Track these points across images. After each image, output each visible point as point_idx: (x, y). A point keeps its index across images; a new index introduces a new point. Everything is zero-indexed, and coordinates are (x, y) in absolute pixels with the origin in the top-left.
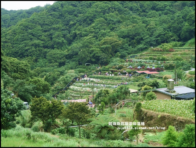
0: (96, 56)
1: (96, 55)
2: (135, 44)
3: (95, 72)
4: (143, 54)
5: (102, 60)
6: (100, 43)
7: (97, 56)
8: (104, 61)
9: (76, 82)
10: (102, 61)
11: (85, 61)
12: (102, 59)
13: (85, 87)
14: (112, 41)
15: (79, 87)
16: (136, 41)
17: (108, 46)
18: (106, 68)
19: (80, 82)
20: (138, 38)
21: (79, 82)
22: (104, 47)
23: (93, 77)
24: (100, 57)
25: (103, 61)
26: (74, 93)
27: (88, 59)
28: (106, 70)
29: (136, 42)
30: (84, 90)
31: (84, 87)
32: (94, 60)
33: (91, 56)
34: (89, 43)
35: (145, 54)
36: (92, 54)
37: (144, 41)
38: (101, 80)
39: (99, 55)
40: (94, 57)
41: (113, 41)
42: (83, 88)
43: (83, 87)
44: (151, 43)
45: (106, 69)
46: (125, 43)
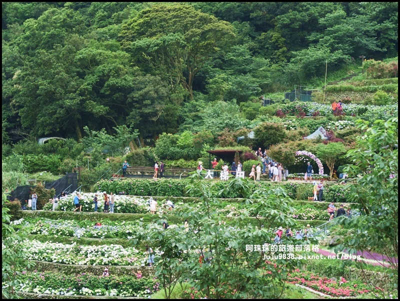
0: (114, 85)
1: (112, 81)
2: (277, 48)
3: (126, 164)
4: (344, 84)
5: (146, 106)
6: (119, 31)
7: (115, 89)
8: (155, 114)
9: (23, 215)
10: (147, 111)
11: (55, 113)
12: (148, 102)
13: (97, 244)
14: (186, 17)
15: (55, 241)
16: (283, 36)
17: (170, 37)
18: (180, 143)
19: (52, 217)
20: (293, 21)
21: (43, 215)
22: (148, 46)
23: (122, 188)
24: (136, 95)
25: (148, 115)
26: (31, 279)
27: (68, 102)
28: (185, 151)
29: (283, 39)
30: (92, 262)
31: (89, 243)
32: (99, 109)
33: (82, 87)
34: (63, 27)
35: (355, 88)
36: (91, 79)
37: (328, 35)
38: (174, 201)
39: (129, 80)
40: (103, 96)
41: (191, 17)
42: (84, 248)
43: (81, 242)
44: (359, 42)
45: (183, 147)
46: (234, 43)
